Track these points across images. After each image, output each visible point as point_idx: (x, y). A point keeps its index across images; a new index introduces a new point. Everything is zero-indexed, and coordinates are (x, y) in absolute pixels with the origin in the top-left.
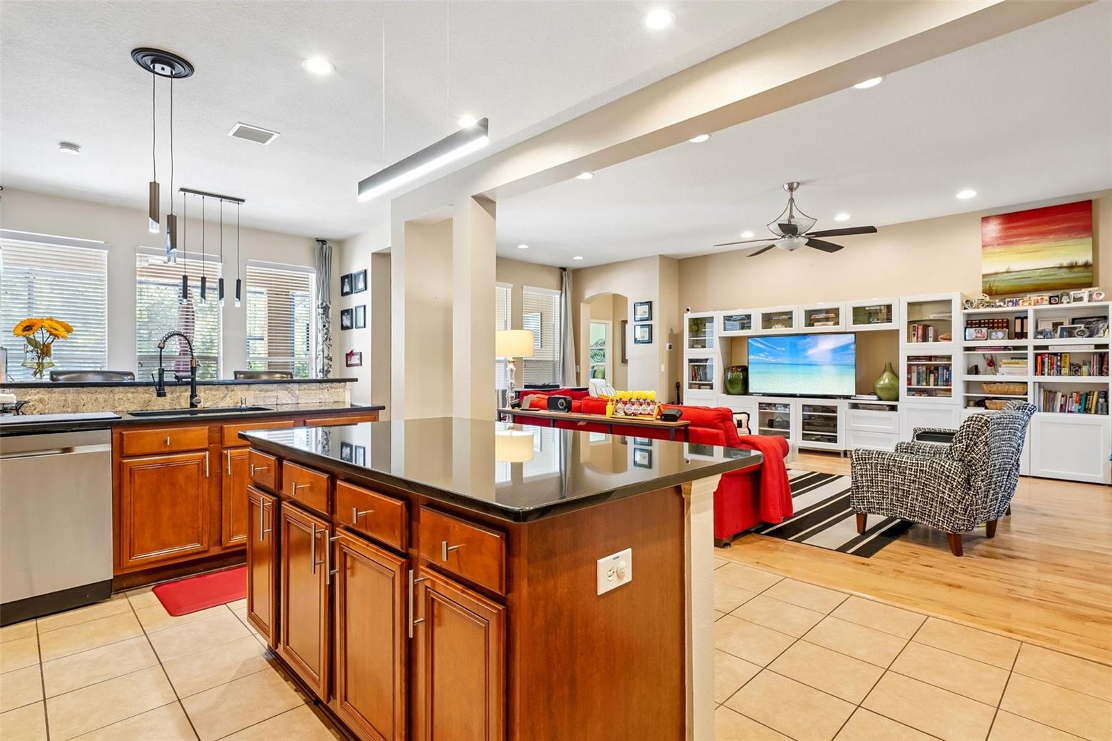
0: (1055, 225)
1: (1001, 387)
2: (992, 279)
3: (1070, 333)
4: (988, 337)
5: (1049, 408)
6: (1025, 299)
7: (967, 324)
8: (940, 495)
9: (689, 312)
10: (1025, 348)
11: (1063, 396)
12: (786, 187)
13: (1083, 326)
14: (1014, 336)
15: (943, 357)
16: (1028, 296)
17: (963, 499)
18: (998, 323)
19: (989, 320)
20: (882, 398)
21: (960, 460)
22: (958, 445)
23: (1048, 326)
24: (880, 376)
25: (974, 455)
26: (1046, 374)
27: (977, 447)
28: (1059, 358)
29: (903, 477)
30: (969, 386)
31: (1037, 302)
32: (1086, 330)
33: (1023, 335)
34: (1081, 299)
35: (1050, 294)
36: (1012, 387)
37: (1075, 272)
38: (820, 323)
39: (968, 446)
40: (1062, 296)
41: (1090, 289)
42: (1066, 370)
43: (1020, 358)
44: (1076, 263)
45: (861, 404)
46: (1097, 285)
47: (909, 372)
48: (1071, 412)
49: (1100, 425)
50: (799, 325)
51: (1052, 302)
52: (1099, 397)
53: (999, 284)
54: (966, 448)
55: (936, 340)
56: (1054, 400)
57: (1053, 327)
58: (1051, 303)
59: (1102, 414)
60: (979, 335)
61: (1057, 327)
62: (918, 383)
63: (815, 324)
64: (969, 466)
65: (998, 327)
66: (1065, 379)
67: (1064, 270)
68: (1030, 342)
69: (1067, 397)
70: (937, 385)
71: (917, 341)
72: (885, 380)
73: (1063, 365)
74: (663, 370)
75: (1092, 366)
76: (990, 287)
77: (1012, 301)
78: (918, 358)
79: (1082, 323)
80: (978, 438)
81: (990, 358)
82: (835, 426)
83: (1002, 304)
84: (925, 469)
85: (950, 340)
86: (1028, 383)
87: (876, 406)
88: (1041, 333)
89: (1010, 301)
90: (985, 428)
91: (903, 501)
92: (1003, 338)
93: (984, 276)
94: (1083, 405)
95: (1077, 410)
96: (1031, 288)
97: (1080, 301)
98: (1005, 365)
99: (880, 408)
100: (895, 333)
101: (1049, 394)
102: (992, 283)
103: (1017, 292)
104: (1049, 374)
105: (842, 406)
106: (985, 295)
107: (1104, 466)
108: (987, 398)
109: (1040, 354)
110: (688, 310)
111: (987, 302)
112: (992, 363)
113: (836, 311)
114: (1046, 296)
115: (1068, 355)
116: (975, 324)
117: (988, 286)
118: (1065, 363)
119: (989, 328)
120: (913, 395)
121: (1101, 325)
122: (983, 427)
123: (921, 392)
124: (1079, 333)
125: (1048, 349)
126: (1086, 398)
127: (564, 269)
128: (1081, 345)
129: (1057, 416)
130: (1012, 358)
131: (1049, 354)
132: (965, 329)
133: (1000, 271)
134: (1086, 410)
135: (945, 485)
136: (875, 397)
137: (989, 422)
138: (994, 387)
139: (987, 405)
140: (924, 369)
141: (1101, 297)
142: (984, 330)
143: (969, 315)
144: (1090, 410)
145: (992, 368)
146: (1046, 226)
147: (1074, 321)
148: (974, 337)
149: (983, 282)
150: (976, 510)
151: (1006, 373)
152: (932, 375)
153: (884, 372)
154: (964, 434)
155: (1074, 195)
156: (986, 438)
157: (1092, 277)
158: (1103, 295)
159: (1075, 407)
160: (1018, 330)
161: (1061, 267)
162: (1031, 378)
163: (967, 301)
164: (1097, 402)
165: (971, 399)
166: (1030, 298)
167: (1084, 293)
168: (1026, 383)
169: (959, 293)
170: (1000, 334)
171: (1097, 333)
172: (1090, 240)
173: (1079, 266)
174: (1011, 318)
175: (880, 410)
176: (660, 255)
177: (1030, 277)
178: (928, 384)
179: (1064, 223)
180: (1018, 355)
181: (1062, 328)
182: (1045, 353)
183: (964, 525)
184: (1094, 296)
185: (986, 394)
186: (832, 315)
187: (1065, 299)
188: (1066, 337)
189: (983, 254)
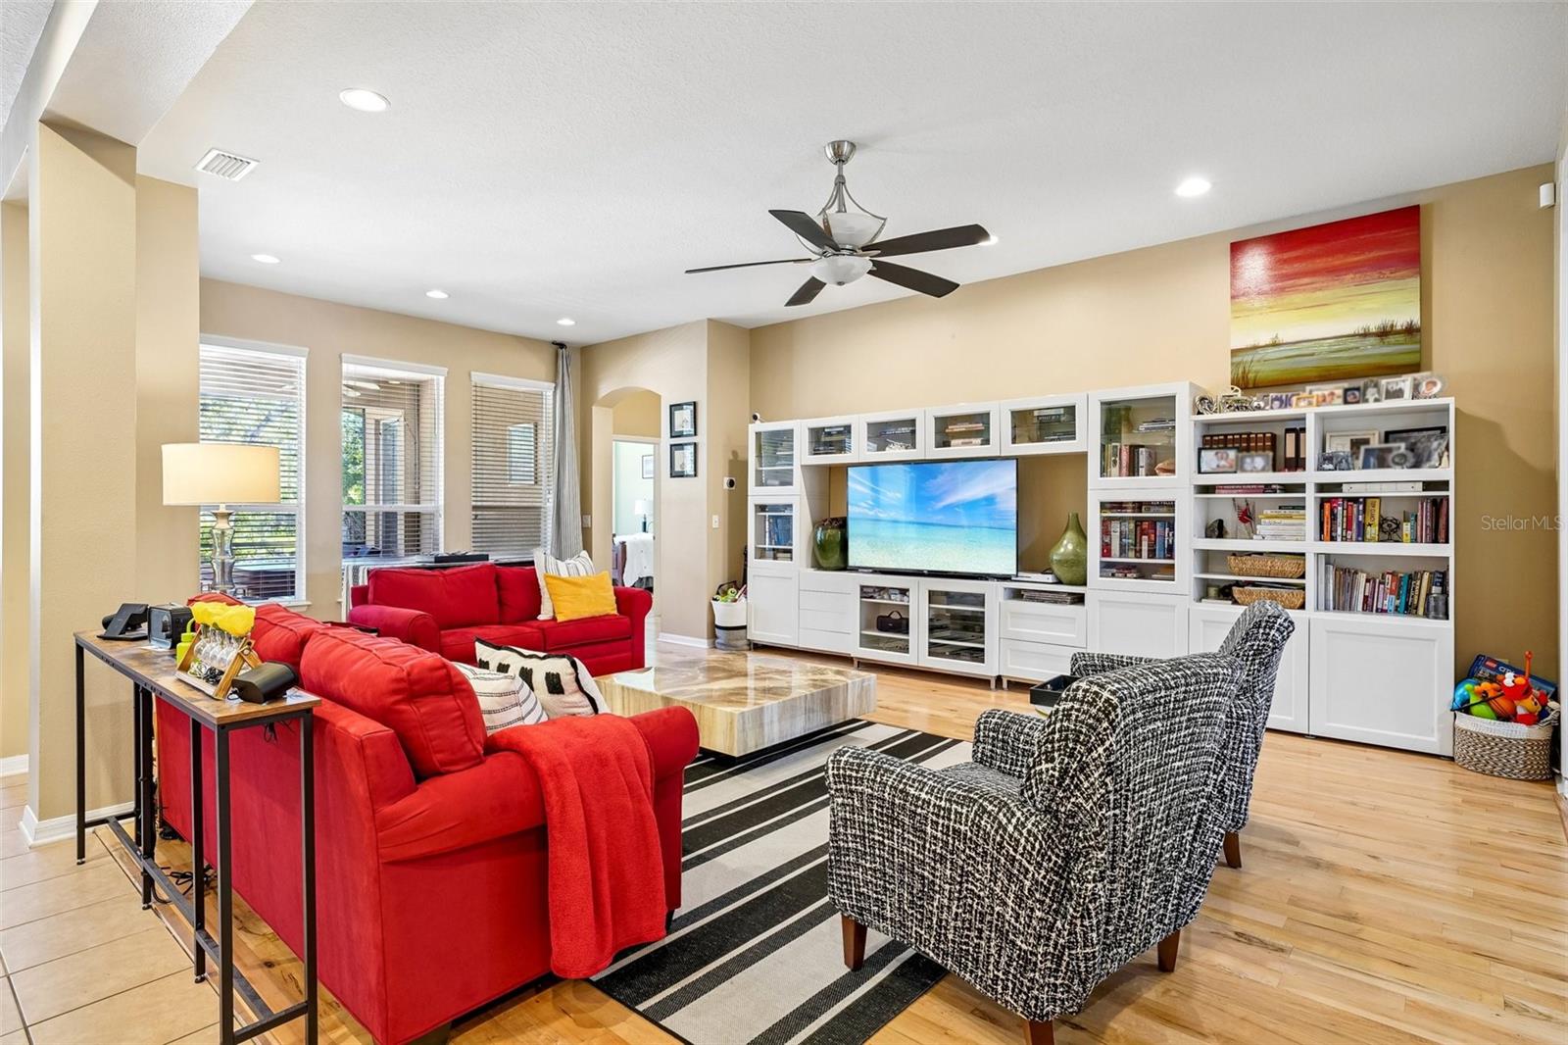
0: (1356, 255)
1: (1259, 563)
2: (1247, 358)
3: (1381, 460)
4: (1239, 467)
5: (1344, 604)
6: (1303, 395)
7: (1205, 442)
8: (997, 909)
9: (758, 422)
10: (1301, 488)
11: (1368, 581)
12: (830, 152)
13: (1403, 445)
14: (1283, 466)
15: (1161, 504)
16: (1308, 388)
17: (1051, 929)
18: (1257, 440)
19: (1241, 435)
20: (1063, 580)
21: (1047, 810)
22: (1044, 766)
23: (1340, 446)
24: (1057, 540)
25: (1081, 800)
26: (1339, 539)
27: (1087, 777)
28: (1361, 507)
29: (921, 843)
30: (1207, 559)
31: (1323, 400)
32: (1410, 455)
33: (1297, 463)
34: (1399, 394)
35: (1346, 385)
36: (1278, 563)
37: (1389, 344)
38: (960, 441)
39: (1064, 772)
40: (1366, 387)
41: (1416, 375)
42: (1372, 531)
43: (1294, 508)
44: (1392, 326)
45: (1025, 590)
46: (1429, 368)
47: (1106, 532)
48: (1383, 611)
49: (1434, 640)
50: (926, 446)
51: (1349, 399)
52: (1431, 583)
53: (1260, 369)
54: (1061, 779)
55: (1151, 472)
56: (1352, 587)
57: (1352, 448)
58: (1346, 402)
59: (1436, 618)
60: (1223, 463)
61: (1359, 448)
62: (1123, 552)
63: (953, 442)
64: (1071, 827)
65: (1256, 449)
66: (1373, 548)
67: (1372, 340)
68: (1310, 476)
69: (1374, 582)
70: (1154, 557)
71: (1120, 475)
72: (1067, 546)
73: (1368, 521)
74: (715, 525)
75: (1419, 522)
76: (1244, 372)
77: (1278, 399)
78: (1119, 506)
79: (1402, 440)
80: (1090, 751)
81: (1243, 506)
82: (982, 631)
83: (1262, 404)
84: (963, 828)
85: (1172, 471)
86: (1307, 555)
87: (1050, 595)
88: (1329, 459)
89: (1276, 399)
90: (1105, 724)
91: (922, 906)
92: (1263, 470)
93: (1234, 352)
94: (1404, 598)
95: (1392, 608)
96: (1315, 374)
97: (1398, 397)
98: (1267, 521)
99: (1054, 598)
100: (1082, 457)
101: (1343, 574)
102: (1247, 365)
103: (1289, 382)
104: (1344, 539)
105: (994, 592)
106: (1236, 388)
107: (1439, 719)
108: (1238, 584)
109: (1329, 500)
110: (755, 418)
111: (1238, 401)
112: (1247, 516)
113: (984, 418)
114: (1338, 388)
115: (1378, 501)
116: (1218, 441)
117: (1241, 370)
118: (1372, 516)
119: (1240, 450)
120: (1113, 575)
121: (1435, 444)
122: (1099, 720)
123: (1126, 569)
124: (1397, 460)
125: (1341, 491)
126: (1409, 585)
127: (562, 345)
128: (1398, 482)
129: (1357, 620)
130: (1280, 508)
131: (1344, 499)
132: (1200, 451)
133: (1262, 343)
134: (1409, 609)
135: (1006, 882)
136: (1050, 578)
137: (1115, 708)
138: (1249, 562)
139: (1236, 596)
140: (1132, 526)
141: (1436, 390)
142: (1232, 454)
143: (1208, 425)
144: (1416, 608)
145: (1248, 524)
146: (1341, 256)
147: (1388, 436)
148: (1214, 466)
149: (1232, 364)
150: (1087, 960)
151: (1270, 537)
152: (1145, 537)
153: (1066, 531)
154: (1057, 736)
155: (1389, 198)
156: (1109, 752)
157: (1420, 352)
158: (1439, 386)
159: (1389, 601)
160: (1291, 453)
161: (1365, 335)
162: (1312, 546)
163: (1202, 399)
164: (1429, 593)
165: (1210, 582)
166: (1311, 392)
167: (1405, 382)
168: (1303, 554)
169: (1187, 383)
170: (1259, 462)
171: (1429, 459)
172: (1415, 282)
173: (1398, 333)
174: (1279, 431)
175: (1056, 602)
176: (709, 320)
177: (1313, 355)
178: (1138, 554)
179: (1371, 251)
180: (1289, 498)
181: (1367, 450)
182: (1337, 498)
183: (1054, 1000)
184: (1423, 388)
185: (1234, 574)
186: (978, 425)
187: (1371, 393)
188: (1374, 468)
189: (1233, 312)
